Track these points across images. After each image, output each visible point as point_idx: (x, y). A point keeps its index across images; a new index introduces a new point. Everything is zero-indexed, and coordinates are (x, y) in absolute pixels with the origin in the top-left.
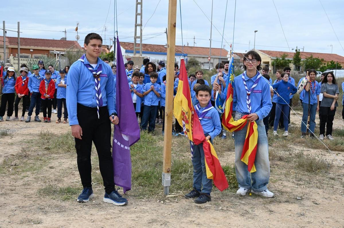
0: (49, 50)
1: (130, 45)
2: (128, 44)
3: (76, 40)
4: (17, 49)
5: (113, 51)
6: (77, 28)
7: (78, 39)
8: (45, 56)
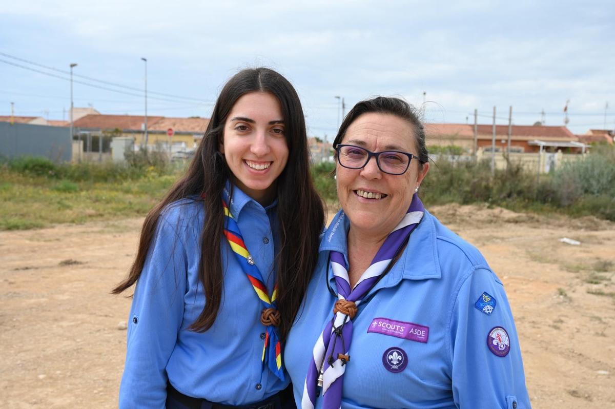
0: (527, 141)
7: (566, 123)
8: (522, 149)
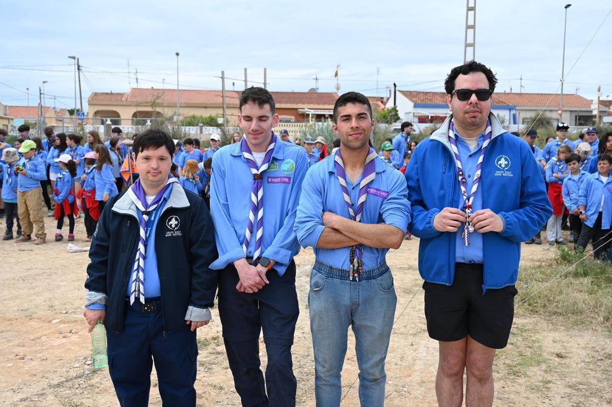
1: (420, 96)
2: (415, 93)
3: (336, 91)
6: (337, 72)
7: (338, 89)
8: (293, 118)
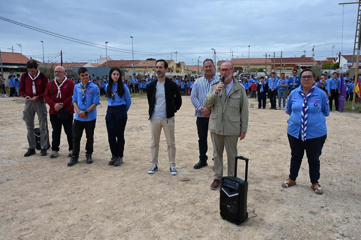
0: (295, 64)
2: (349, 56)
4: (280, 65)
5: (338, 62)
6: (313, 49)
7: (313, 55)
